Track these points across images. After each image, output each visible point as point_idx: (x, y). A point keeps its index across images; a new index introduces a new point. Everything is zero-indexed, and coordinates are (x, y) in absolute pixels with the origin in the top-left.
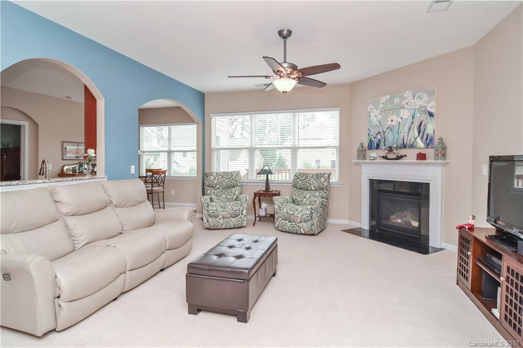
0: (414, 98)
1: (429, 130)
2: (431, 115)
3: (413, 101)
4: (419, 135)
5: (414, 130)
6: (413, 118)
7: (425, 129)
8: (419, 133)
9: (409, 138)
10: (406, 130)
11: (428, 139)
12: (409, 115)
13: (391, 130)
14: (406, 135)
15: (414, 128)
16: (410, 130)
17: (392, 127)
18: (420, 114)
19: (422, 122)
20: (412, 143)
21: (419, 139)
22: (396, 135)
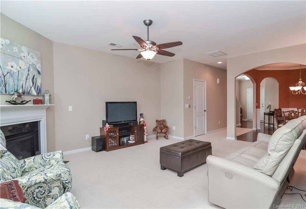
0: (28, 55)
1: (39, 83)
2: (39, 73)
3: (28, 57)
4: (33, 85)
5: (30, 81)
6: (29, 71)
7: (36, 82)
8: (33, 84)
9: (27, 86)
10: (24, 79)
11: (38, 89)
12: (26, 67)
13: (12, 75)
14: (24, 83)
15: (30, 79)
16: (27, 80)
17: (12, 73)
18: (33, 70)
19: (34, 76)
20: (29, 90)
21: (33, 88)
22: (16, 81)
